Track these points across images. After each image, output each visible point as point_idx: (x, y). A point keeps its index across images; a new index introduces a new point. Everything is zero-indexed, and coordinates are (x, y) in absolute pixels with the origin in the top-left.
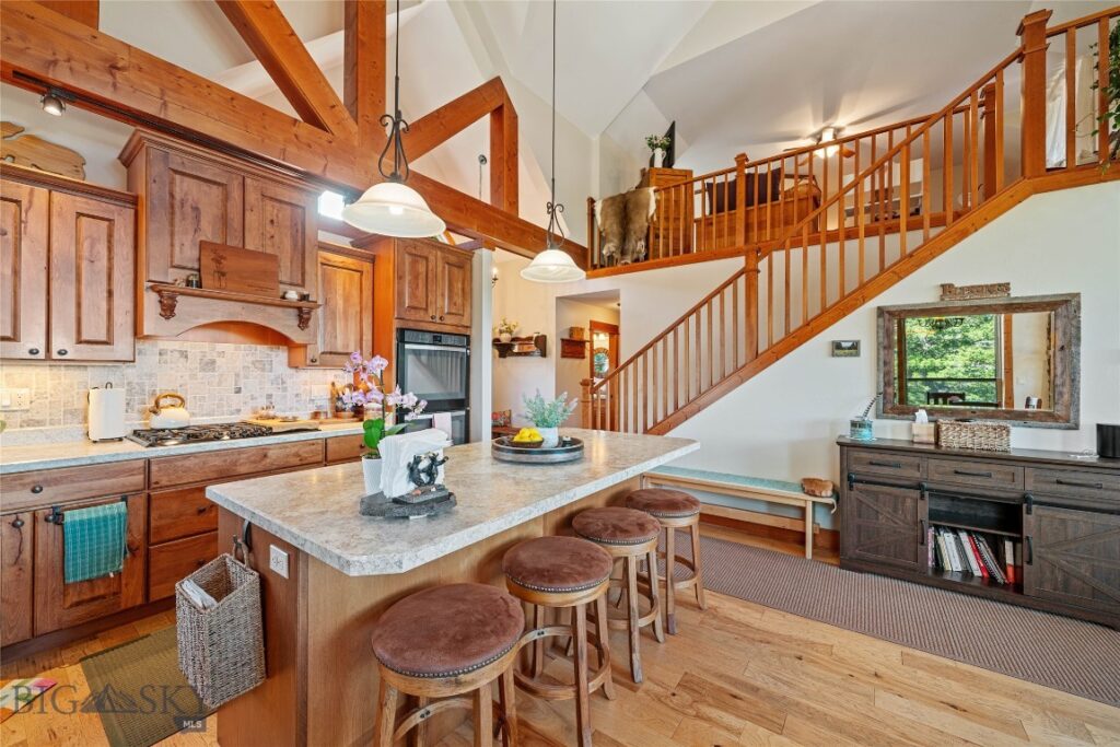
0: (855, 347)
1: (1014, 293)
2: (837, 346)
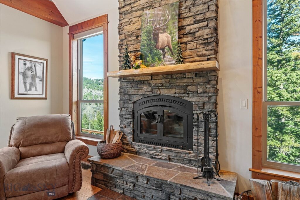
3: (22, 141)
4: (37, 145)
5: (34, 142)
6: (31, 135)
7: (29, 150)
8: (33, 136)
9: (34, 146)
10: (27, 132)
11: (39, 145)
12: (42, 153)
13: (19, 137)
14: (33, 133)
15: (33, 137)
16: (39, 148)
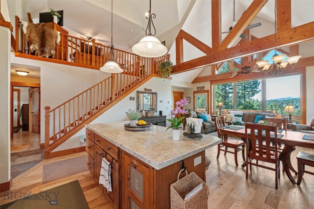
0: (134, 98)
1: (152, 91)
2: (131, 98)
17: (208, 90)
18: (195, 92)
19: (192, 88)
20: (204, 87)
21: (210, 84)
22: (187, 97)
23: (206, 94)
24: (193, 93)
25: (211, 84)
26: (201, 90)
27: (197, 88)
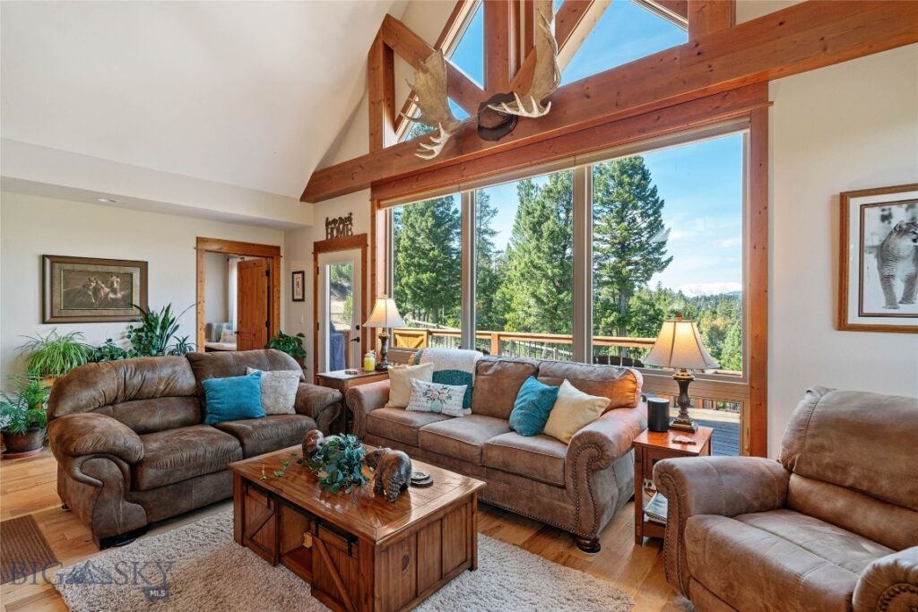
3: (797, 456)
4: (840, 489)
5: (830, 474)
6: (822, 448)
7: (811, 492)
8: (828, 454)
9: (831, 487)
10: (813, 436)
11: (846, 492)
12: (847, 522)
13: (792, 443)
14: (826, 443)
15: (827, 458)
16: (838, 502)
17: (366, 235)
18: (319, 248)
19: (310, 227)
20: (349, 219)
21: (369, 204)
22: (294, 273)
23: (358, 252)
24: (312, 249)
25: (377, 203)
26: (339, 237)
27: (328, 224)
